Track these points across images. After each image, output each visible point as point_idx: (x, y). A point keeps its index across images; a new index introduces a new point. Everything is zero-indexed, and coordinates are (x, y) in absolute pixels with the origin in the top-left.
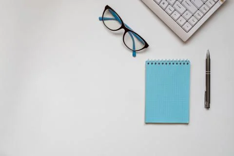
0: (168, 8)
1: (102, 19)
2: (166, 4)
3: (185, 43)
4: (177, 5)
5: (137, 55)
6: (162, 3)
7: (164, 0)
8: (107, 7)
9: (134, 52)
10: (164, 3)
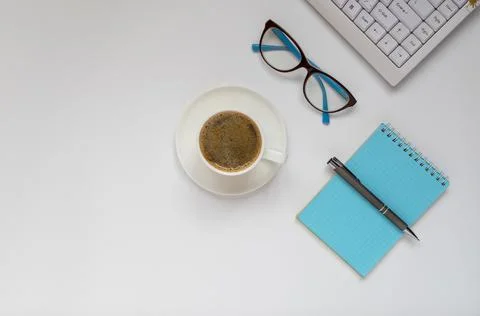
0: (361, 15)
1: (259, 48)
2: (357, 7)
3: (394, 88)
4: (380, 11)
5: (331, 120)
6: (348, 5)
7: (352, 1)
8: (270, 24)
9: (326, 116)
10: (352, 7)
